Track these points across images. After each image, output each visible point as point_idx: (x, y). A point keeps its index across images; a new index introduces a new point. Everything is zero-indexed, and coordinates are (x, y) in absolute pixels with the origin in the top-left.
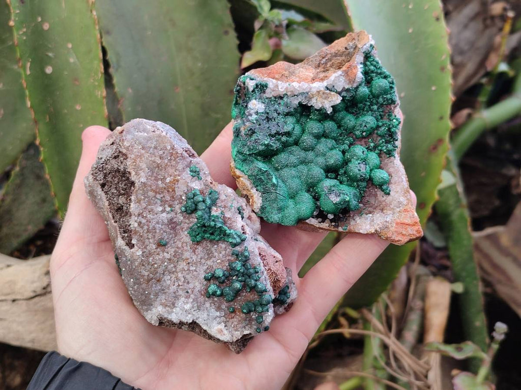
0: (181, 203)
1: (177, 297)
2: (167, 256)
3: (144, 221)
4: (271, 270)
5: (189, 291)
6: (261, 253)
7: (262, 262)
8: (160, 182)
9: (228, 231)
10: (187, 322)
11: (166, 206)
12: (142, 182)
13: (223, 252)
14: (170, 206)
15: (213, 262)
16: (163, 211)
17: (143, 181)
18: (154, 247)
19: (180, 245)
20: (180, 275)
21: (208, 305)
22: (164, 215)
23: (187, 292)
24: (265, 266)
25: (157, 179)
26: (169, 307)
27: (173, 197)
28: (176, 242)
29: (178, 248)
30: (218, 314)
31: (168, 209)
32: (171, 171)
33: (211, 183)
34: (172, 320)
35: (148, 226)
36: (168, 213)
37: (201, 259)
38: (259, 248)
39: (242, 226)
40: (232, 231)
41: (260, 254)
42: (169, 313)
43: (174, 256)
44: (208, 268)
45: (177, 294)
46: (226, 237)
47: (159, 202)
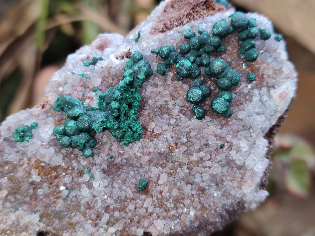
0: (77, 157)
1: (229, 163)
2: (164, 178)
3: (106, 217)
4: (189, 14)
5: (220, 143)
6: (161, 30)
7: (175, 28)
8: (40, 192)
9: (128, 79)
10: (267, 147)
11: (81, 180)
12: (40, 221)
13: (160, 89)
14: (81, 174)
15: (174, 105)
16: (90, 186)
17: (38, 219)
18: (149, 200)
19: (147, 158)
20: (194, 158)
21: (241, 115)
22: (96, 184)
23: (222, 147)
24: (182, 24)
25: (35, 197)
26: (243, 175)
27: (65, 170)
28: (141, 164)
29: (150, 161)
30: (256, 99)
31: (86, 178)
32: (20, 174)
33: (43, 107)
34: (264, 170)
35: (114, 211)
36: (92, 177)
37: (169, 125)
38: (152, 33)
39: (117, 58)
40: (126, 74)
41: (163, 31)
42: (254, 174)
43: (163, 168)
44: (184, 114)
45: (224, 162)
46: (136, 84)
47: (73, 193)
